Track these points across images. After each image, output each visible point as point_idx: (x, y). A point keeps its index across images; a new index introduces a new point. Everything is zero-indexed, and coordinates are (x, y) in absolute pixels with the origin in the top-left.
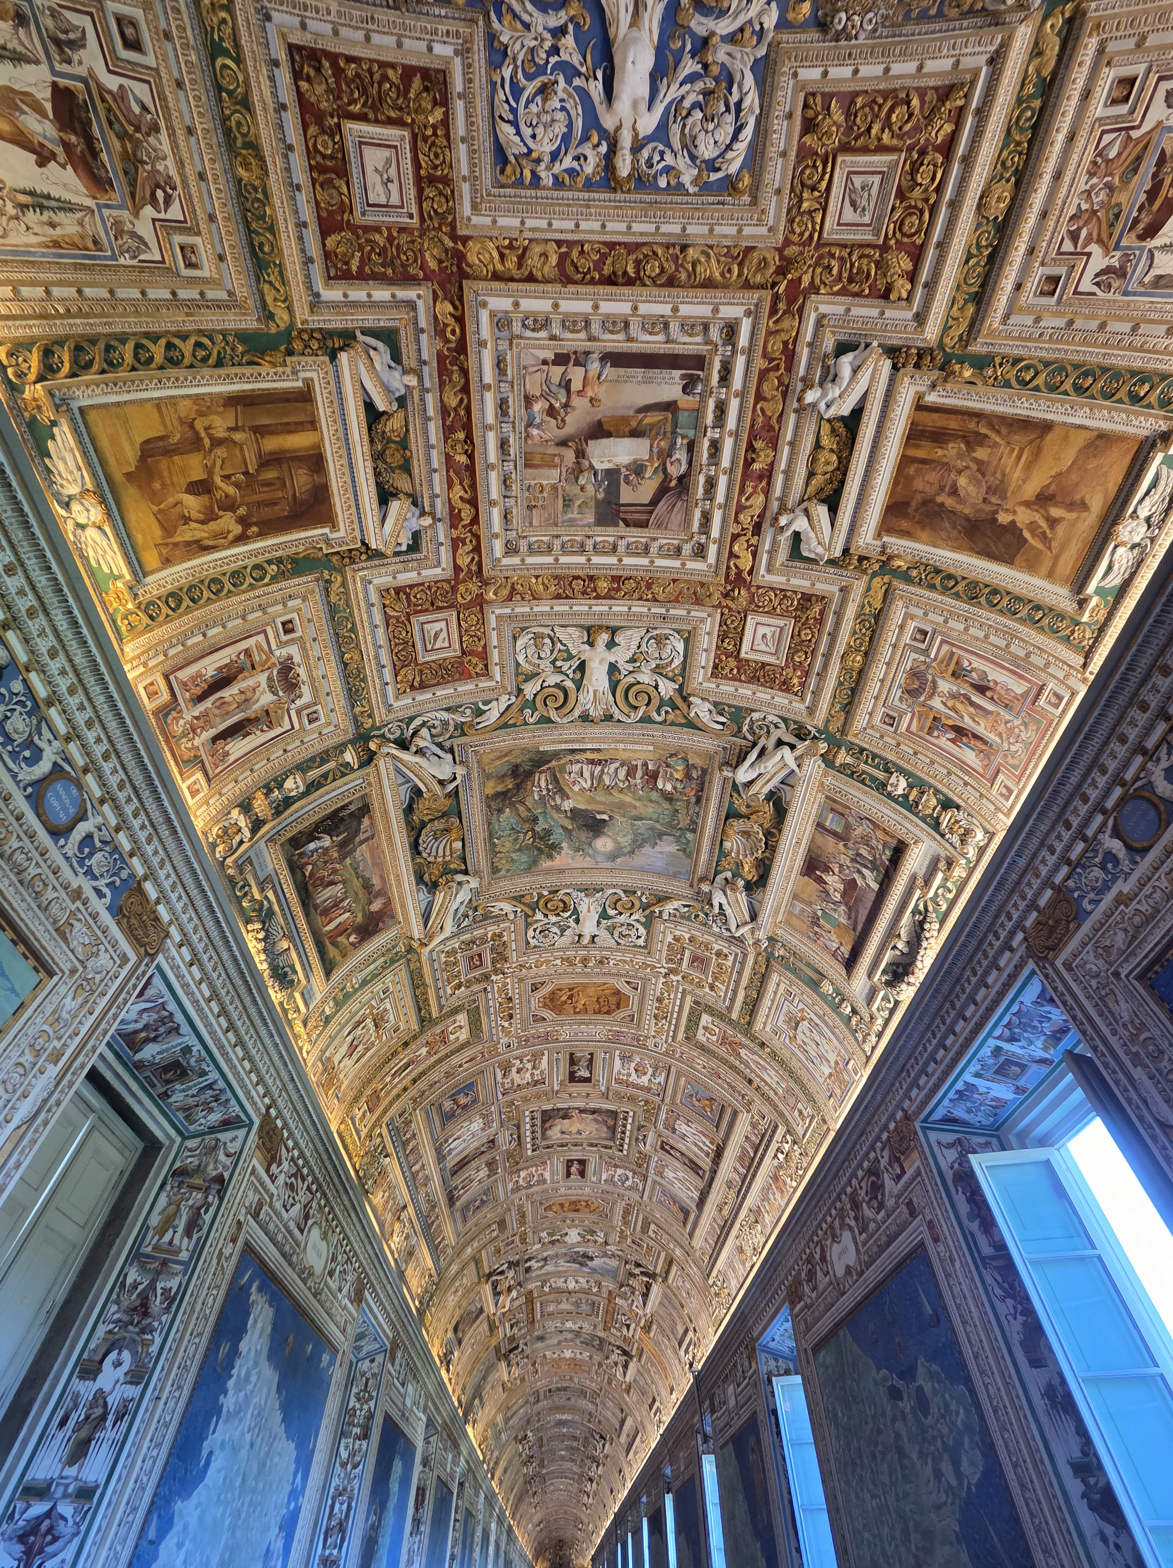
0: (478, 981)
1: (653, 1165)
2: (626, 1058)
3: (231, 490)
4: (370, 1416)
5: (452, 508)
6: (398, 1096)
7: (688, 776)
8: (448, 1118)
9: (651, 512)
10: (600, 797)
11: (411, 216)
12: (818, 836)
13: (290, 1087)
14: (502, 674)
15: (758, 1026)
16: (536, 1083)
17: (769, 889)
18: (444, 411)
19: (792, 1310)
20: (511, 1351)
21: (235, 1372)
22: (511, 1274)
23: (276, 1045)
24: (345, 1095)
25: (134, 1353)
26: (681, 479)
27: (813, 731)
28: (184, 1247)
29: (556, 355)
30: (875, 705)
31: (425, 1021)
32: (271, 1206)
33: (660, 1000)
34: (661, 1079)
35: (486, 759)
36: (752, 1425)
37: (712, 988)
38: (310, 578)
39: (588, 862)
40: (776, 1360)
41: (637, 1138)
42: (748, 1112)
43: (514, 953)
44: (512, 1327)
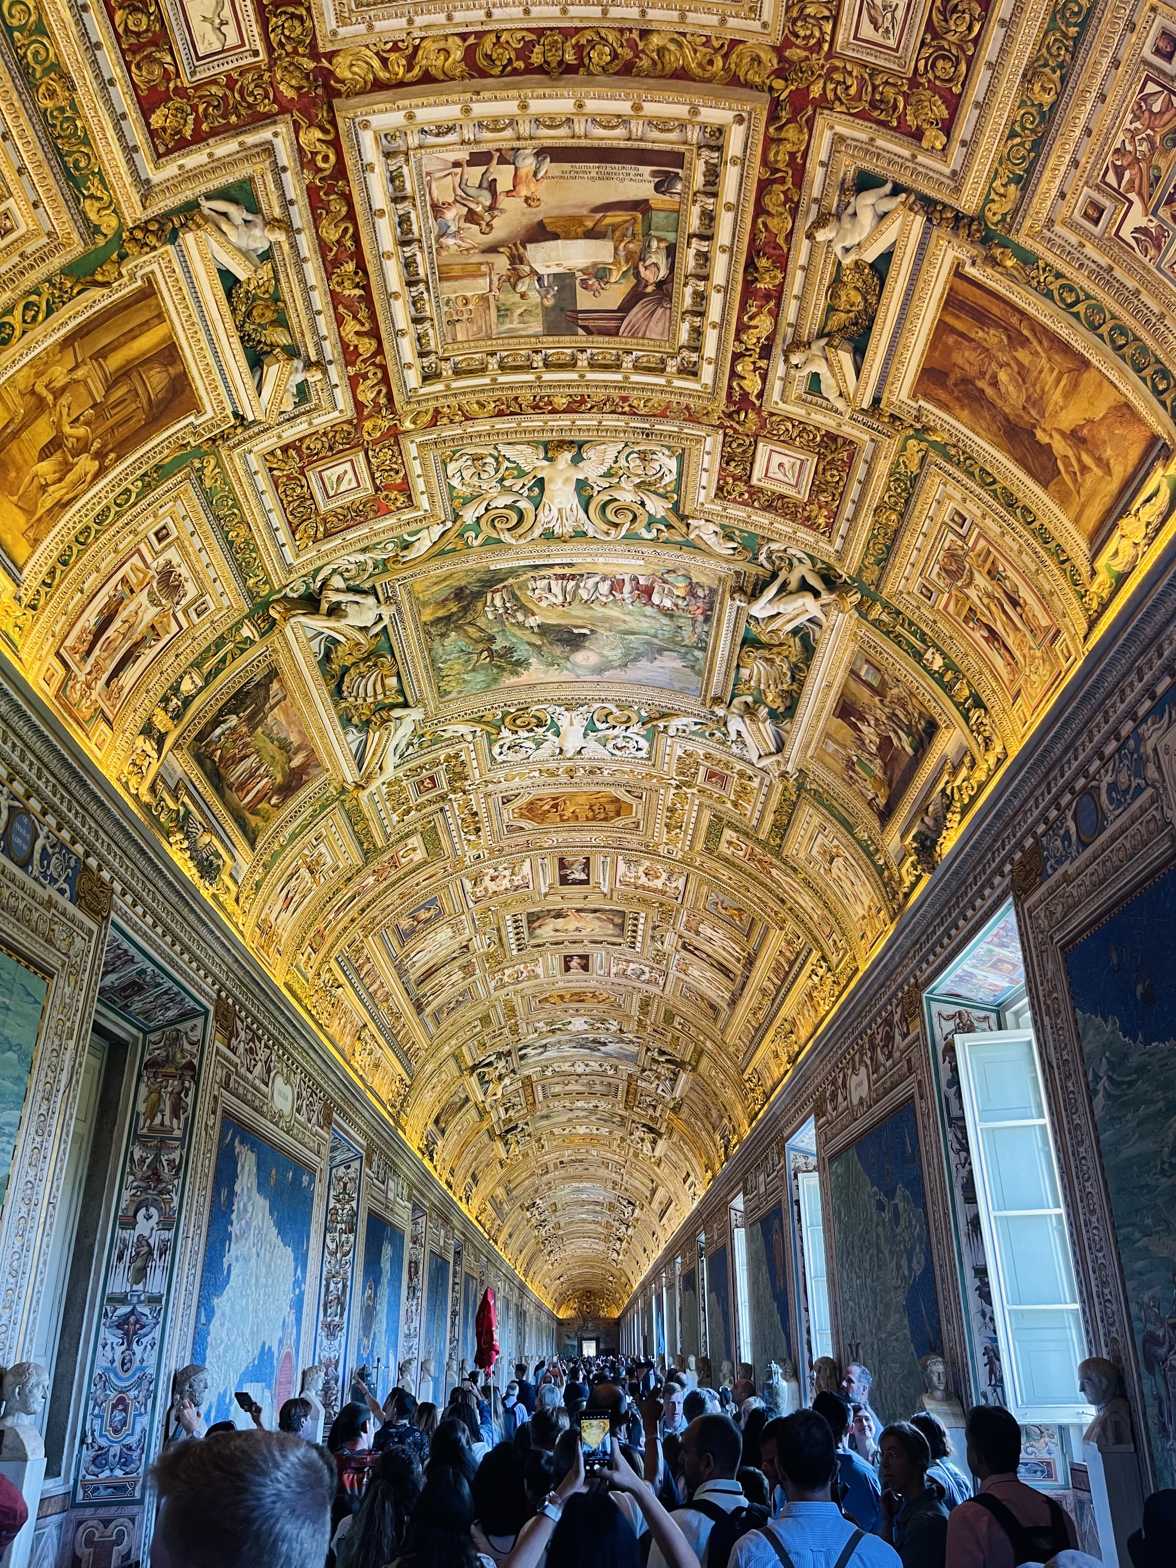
0: (431, 803)
1: (673, 963)
2: (632, 863)
3: (81, 431)
4: (356, 1214)
5: (345, 346)
7: (692, 594)
8: (404, 936)
9: (622, 319)
10: (577, 610)
11: (256, 53)
12: (852, 683)
13: (235, 967)
14: (432, 503)
15: (789, 850)
16: (517, 888)
17: (797, 718)
18: (323, 247)
19: (817, 1121)
20: (507, 1132)
21: (235, 1207)
22: (502, 1063)
24: (286, 946)
25: (160, 1210)
26: (660, 285)
27: (845, 576)
28: (175, 1126)
29: (471, 154)
30: (911, 573)
31: (369, 853)
32: (237, 1074)
33: (672, 810)
34: (681, 883)
35: (418, 587)
36: (777, 1212)
37: (735, 804)
38: (179, 477)
39: (564, 676)
40: (806, 1157)
41: (653, 937)
42: (782, 929)
43: (477, 771)
44: (507, 1110)
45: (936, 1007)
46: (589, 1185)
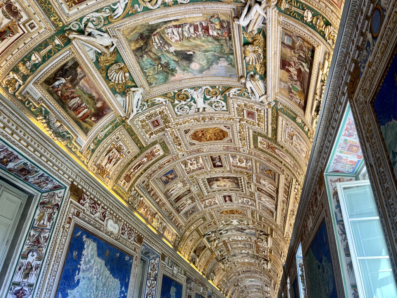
0: (160, 131)
1: (256, 197)
2: (234, 157)
4: (156, 275)
6: (139, 176)
7: (222, 26)
8: (165, 183)
10: (186, 43)
12: (283, 49)
13: (80, 175)
15: (279, 139)
16: (200, 169)
17: (268, 78)
19: (302, 243)
20: (222, 259)
21: (83, 259)
22: (213, 235)
23: (67, 161)
24: (112, 177)
25: (38, 253)
28: (48, 225)
31: (142, 148)
32: (84, 213)
33: (240, 132)
34: (250, 164)
35: (125, 33)
36: (296, 280)
37: (258, 125)
39: (190, 75)
41: (248, 187)
42: (283, 174)
43: (172, 119)
44: (220, 252)
45: (329, 178)
46: (254, 280)
